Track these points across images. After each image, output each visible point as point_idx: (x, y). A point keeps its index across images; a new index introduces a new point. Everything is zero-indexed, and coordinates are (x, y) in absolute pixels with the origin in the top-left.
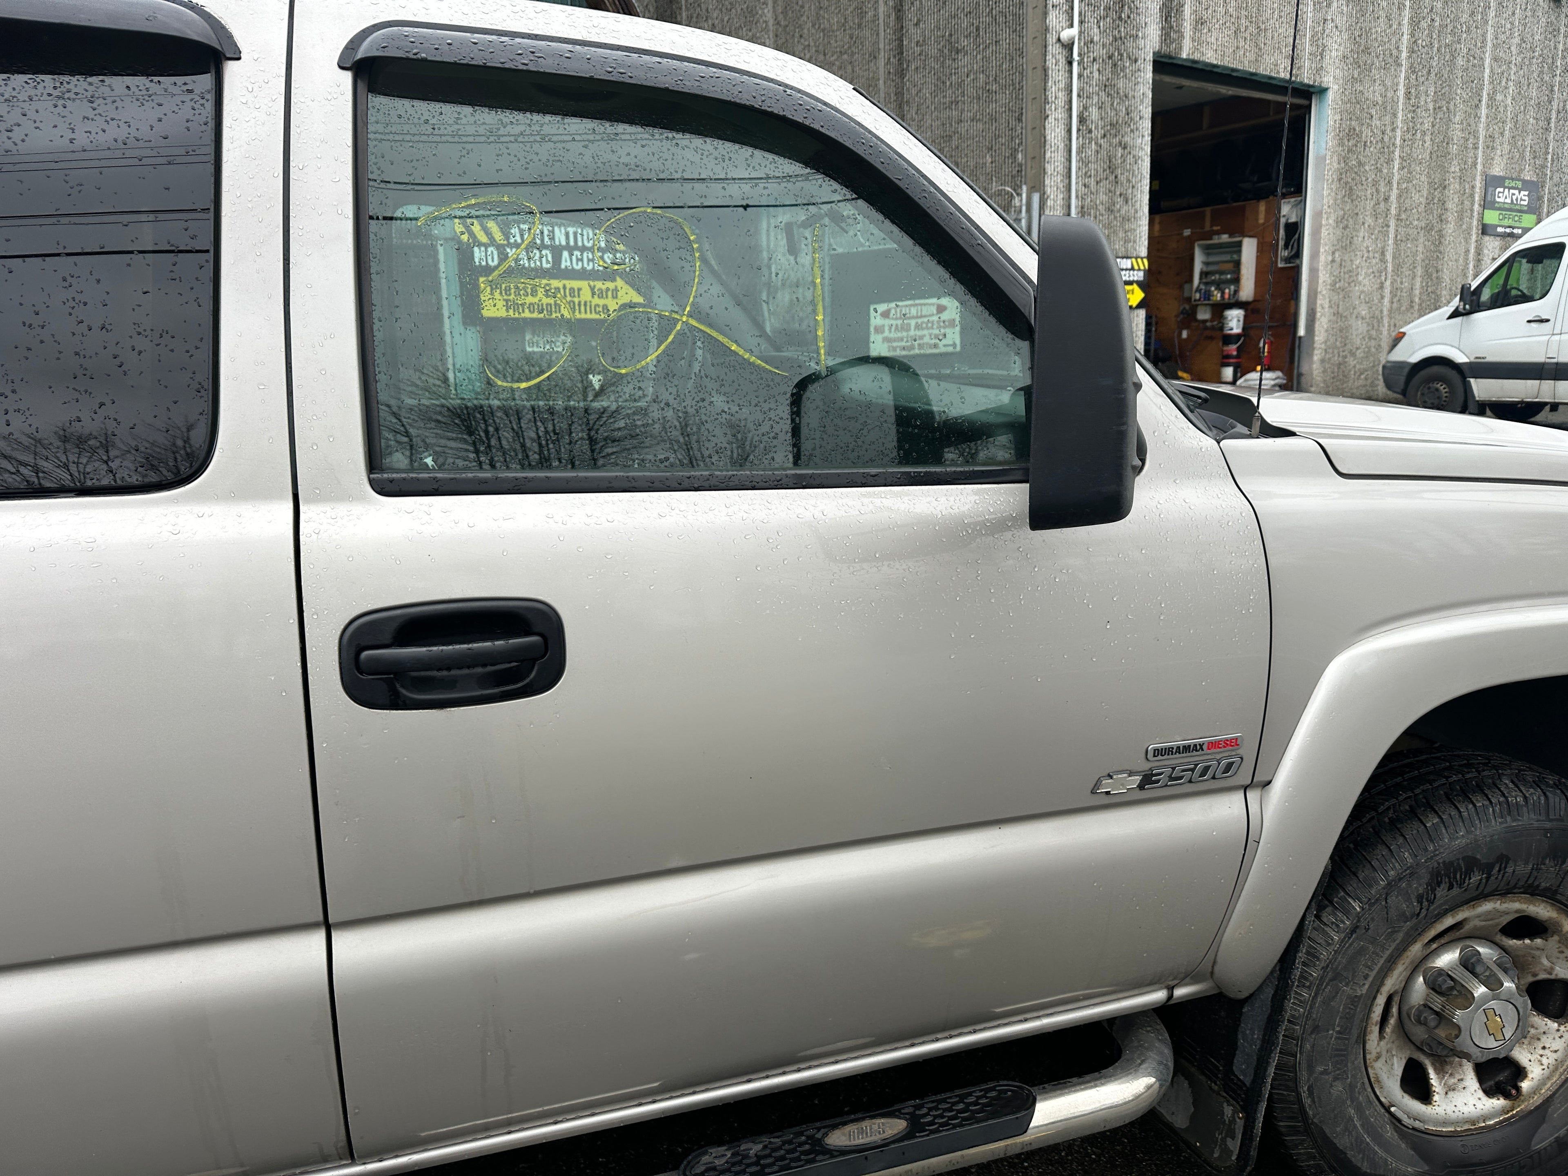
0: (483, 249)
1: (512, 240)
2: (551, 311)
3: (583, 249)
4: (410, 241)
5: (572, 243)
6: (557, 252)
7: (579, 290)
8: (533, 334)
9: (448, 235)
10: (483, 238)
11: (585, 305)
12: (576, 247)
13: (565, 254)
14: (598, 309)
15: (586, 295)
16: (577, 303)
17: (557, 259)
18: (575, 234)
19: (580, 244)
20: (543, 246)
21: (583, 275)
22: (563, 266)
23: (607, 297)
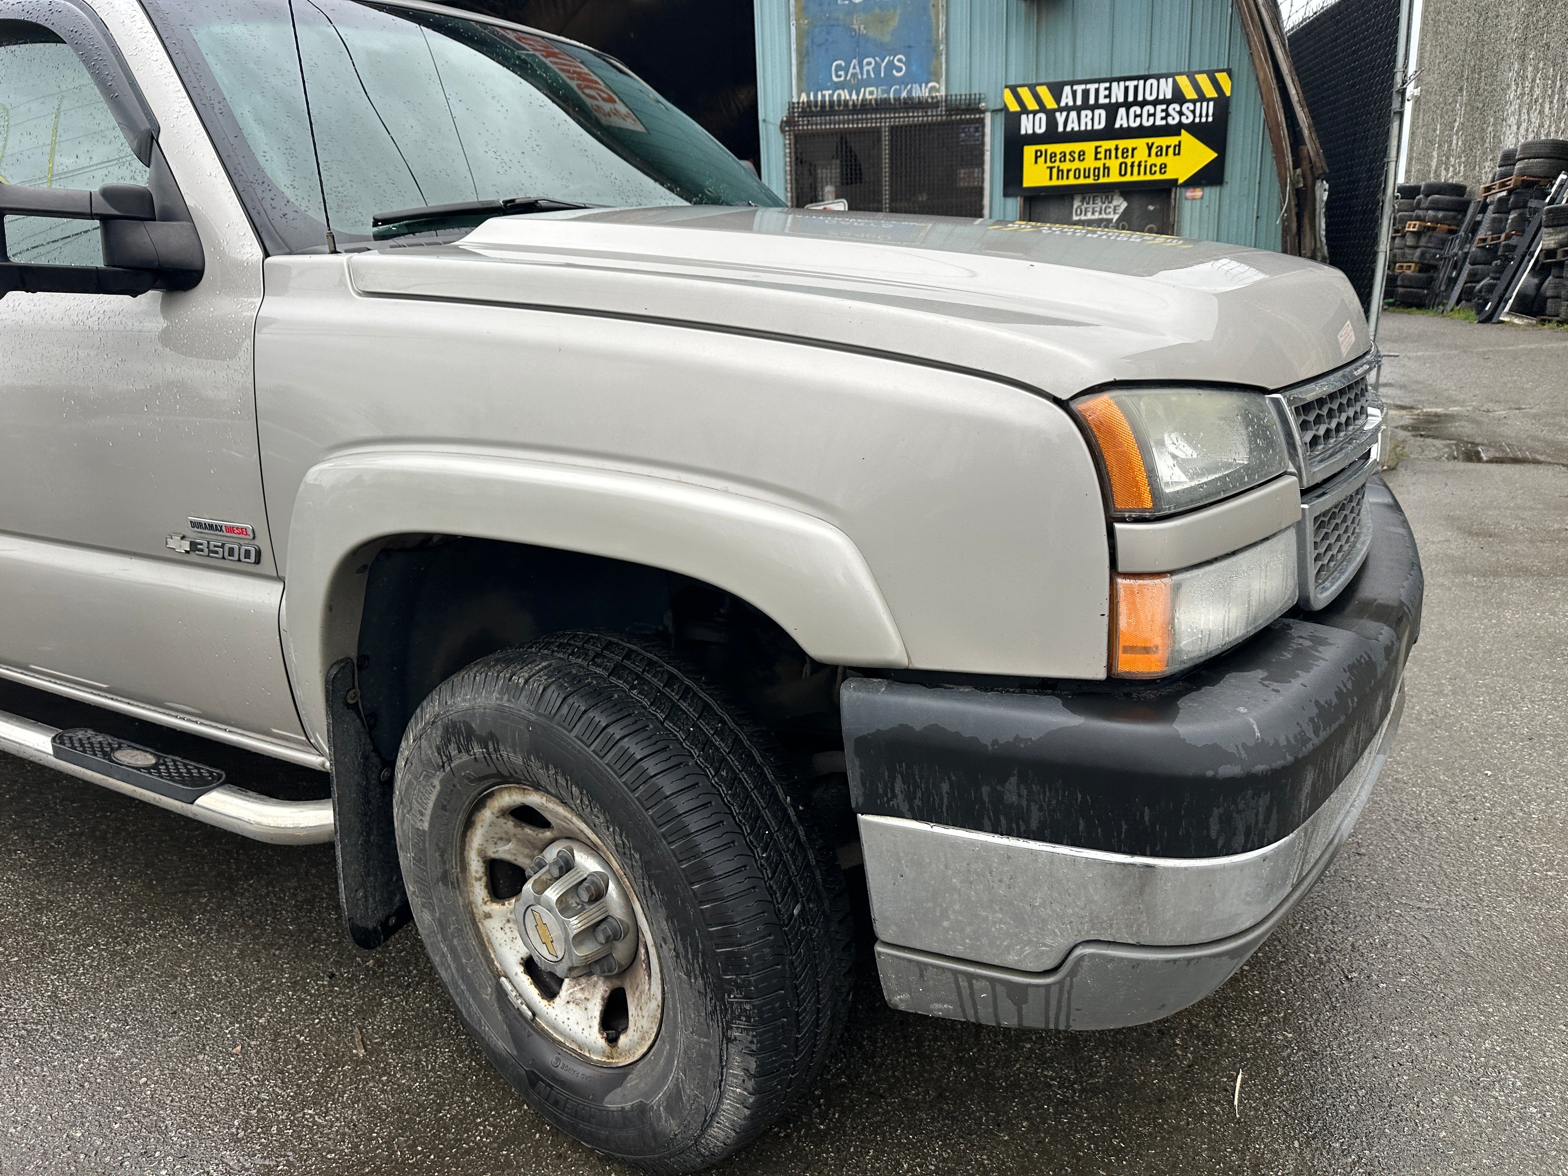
0: (1031, 116)
1: (1063, 104)
2: (1098, 176)
3: (1144, 103)
4: (958, 117)
5: (1131, 98)
6: (1112, 110)
7: (1134, 149)
8: (1082, 201)
9: (999, 107)
10: (1032, 105)
11: (1139, 166)
12: (1136, 103)
13: (1122, 111)
14: (1154, 169)
15: (1141, 155)
16: (1129, 164)
17: (1112, 117)
18: (1136, 88)
19: (1140, 98)
20: (1097, 106)
21: (1141, 132)
22: (1117, 126)
23: (1167, 154)
